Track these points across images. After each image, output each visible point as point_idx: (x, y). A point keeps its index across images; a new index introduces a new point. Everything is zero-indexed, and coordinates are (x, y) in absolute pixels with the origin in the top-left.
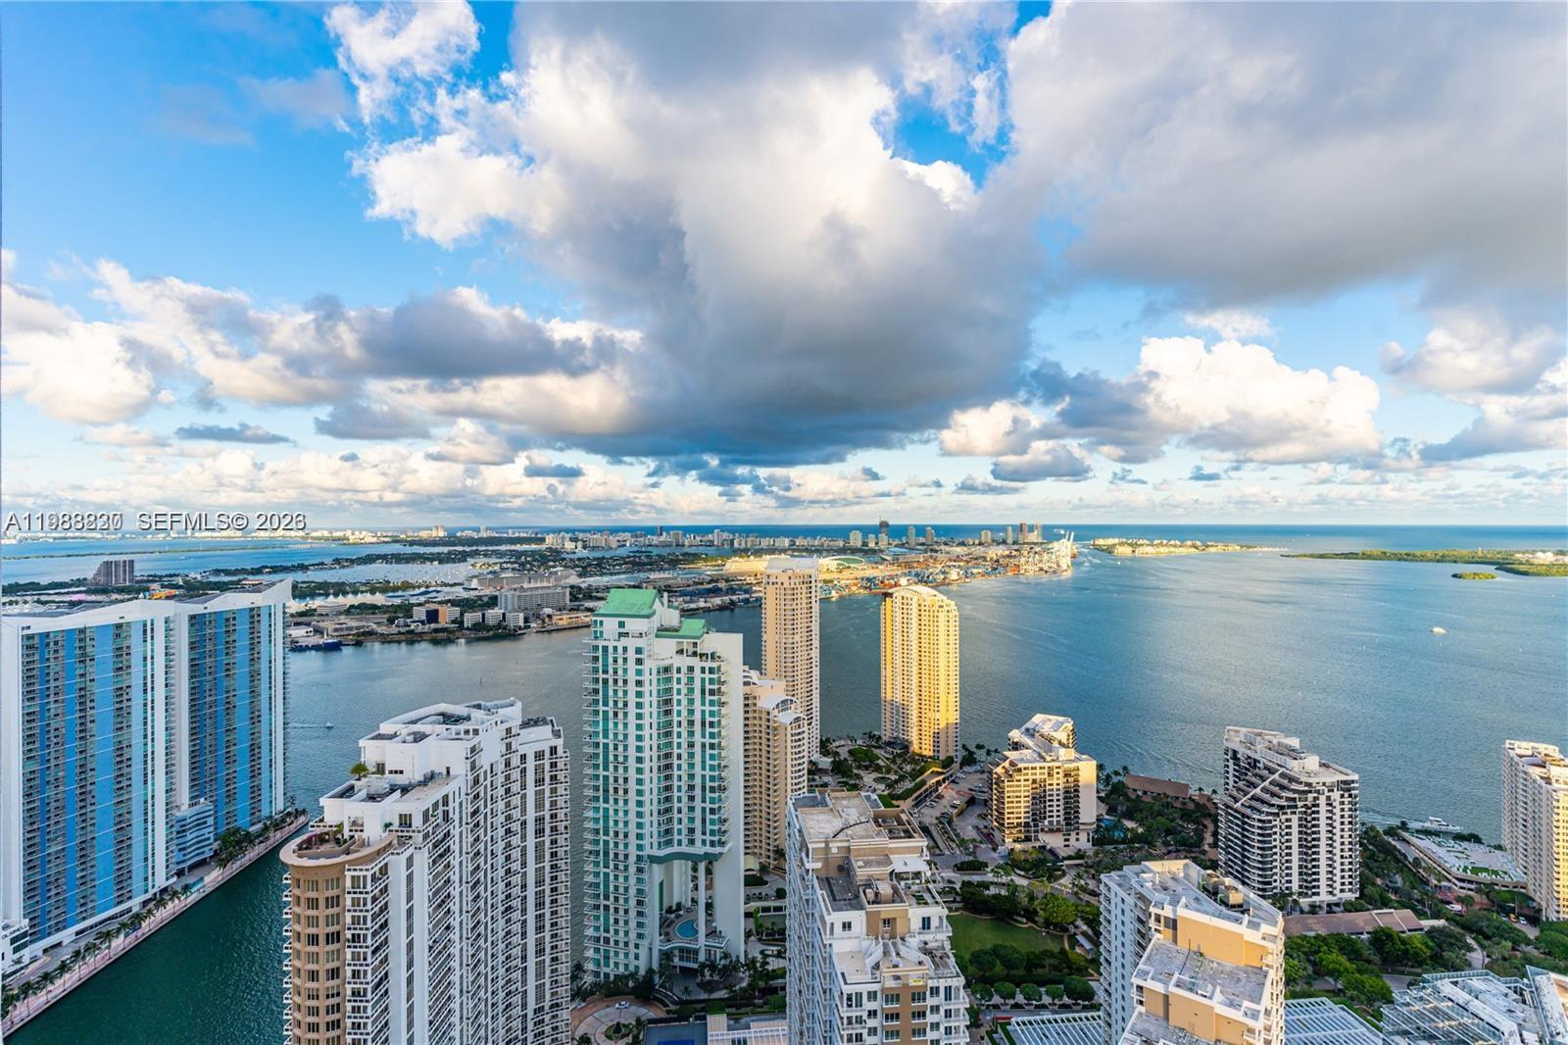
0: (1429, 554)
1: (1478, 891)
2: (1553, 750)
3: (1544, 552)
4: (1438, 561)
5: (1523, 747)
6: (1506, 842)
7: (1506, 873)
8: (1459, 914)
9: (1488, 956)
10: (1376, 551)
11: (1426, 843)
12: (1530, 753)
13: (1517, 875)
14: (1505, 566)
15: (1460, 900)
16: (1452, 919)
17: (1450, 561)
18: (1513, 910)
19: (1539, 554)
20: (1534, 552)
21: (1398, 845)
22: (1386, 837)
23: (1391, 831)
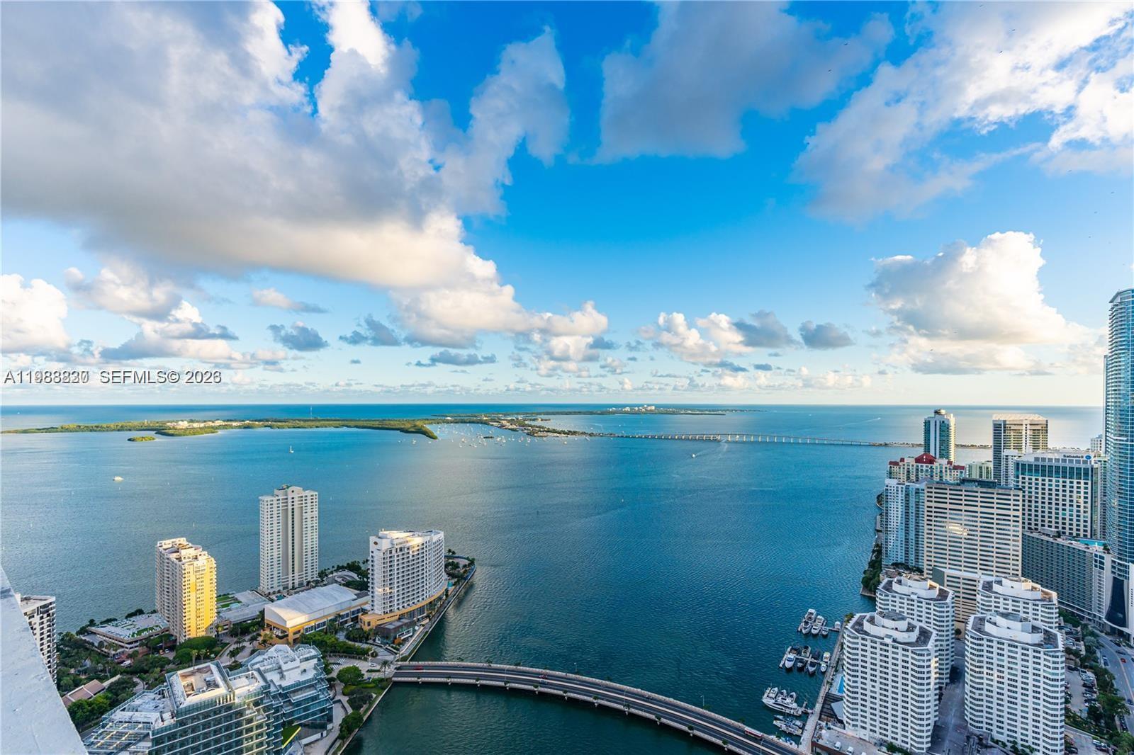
0: (112, 426)
1: (140, 646)
2: (183, 541)
3: (182, 421)
4: (119, 430)
5: (167, 544)
6: (158, 607)
7: (157, 626)
8: (130, 666)
9: (146, 684)
10: (73, 425)
11: (108, 629)
12: (170, 546)
13: (163, 624)
14: (161, 431)
15: (130, 657)
16: (124, 672)
17: (127, 430)
18: (161, 647)
19: (180, 423)
20: (177, 421)
21: (87, 638)
22: (78, 637)
23: (83, 631)
